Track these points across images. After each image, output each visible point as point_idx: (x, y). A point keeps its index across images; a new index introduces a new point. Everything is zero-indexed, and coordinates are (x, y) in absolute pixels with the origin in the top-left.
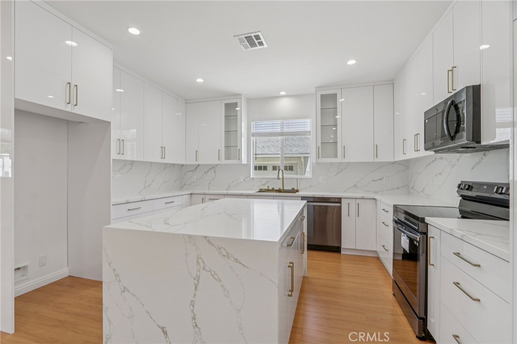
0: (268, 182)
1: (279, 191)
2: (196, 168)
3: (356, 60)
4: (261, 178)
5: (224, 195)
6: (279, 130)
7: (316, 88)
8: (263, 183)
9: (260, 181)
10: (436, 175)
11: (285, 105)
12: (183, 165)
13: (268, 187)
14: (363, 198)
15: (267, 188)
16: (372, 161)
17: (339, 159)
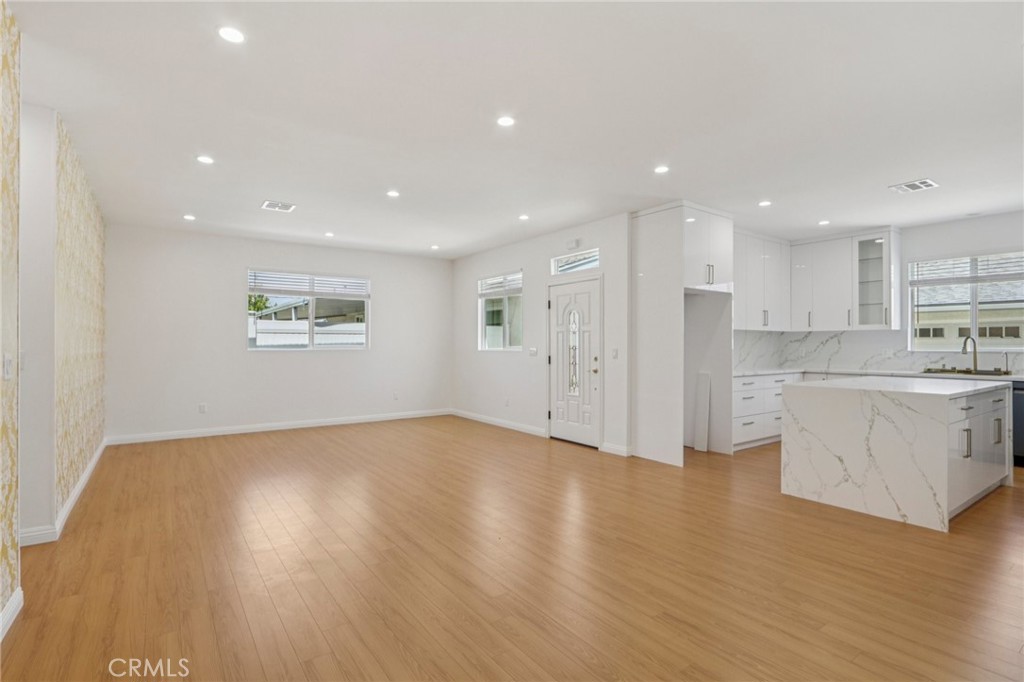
0: (943, 358)
1: (966, 372)
2: (806, 336)
4: (929, 353)
5: (861, 375)
6: (967, 273)
8: (933, 360)
9: (927, 357)
12: (783, 333)
13: (944, 365)
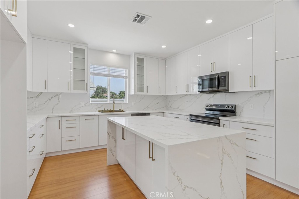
0: (102, 106)
1: (111, 111)
2: (39, 95)
3: (166, 46)
4: (98, 103)
5: (80, 116)
6: (107, 73)
7: (135, 53)
8: (99, 107)
9: (97, 105)
10: (187, 101)
11: (112, 58)
13: (105, 109)
14: (159, 113)
15: (103, 110)
16: (158, 94)
17: (145, 93)
